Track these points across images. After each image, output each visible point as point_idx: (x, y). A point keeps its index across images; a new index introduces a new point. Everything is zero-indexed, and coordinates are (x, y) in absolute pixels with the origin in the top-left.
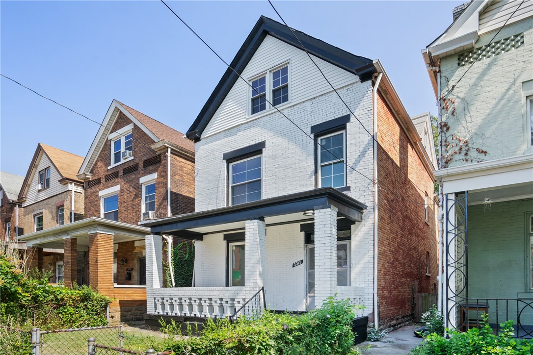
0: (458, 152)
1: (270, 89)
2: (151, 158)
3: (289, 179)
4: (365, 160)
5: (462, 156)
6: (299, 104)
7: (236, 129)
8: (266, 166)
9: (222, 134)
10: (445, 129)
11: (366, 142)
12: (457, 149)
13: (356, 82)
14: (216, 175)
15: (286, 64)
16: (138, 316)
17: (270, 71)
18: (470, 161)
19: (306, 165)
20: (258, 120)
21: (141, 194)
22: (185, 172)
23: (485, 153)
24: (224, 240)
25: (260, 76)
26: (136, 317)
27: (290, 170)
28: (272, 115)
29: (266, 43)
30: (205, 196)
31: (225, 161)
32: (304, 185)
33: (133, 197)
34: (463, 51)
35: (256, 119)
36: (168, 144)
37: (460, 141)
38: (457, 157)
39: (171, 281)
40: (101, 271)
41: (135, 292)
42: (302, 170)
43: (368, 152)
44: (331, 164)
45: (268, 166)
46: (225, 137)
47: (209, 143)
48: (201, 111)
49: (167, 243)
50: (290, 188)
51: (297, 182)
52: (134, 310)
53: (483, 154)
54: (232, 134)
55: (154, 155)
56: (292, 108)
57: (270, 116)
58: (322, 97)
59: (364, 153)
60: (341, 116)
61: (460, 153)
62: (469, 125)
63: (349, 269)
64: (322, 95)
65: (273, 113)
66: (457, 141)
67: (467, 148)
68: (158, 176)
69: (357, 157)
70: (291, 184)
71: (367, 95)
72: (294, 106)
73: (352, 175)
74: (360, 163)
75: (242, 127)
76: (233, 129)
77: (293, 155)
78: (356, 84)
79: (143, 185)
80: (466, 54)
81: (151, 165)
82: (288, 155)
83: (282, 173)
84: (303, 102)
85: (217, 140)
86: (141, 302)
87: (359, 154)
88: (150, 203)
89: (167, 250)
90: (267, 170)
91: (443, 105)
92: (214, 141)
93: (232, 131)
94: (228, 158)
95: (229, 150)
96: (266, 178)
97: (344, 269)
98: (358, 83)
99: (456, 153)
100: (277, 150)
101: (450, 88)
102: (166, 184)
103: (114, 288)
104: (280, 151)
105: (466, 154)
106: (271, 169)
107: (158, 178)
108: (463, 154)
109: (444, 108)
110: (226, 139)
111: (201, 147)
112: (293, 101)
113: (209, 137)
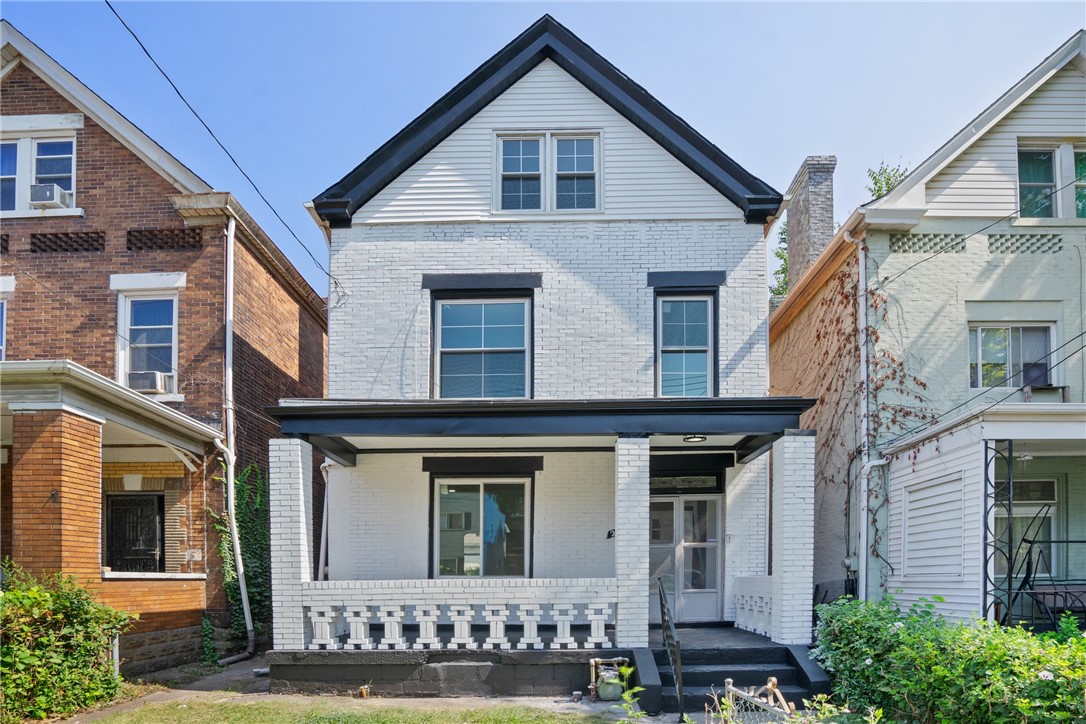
0: (890, 376)
1: (552, 172)
2: (161, 231)
3: (598, 364)
4: (753, 358)
5: (895, 384)
6: (620, 221)
7: (459, 228)
8: (542, 327)
9: (420, 230)
10: (874, 338)
11: (754, 328)
12: (889, 372)
13: (736, 220)
14: (400, 318)
15: (590, 134)
16: (158, 659)
17: (552, 135)
18: (905, 394)
19: (637, 343)
20: (522, 226)
21: (115, 319)
22: (255, 290)
23: (924, 386)
24: (424, 470)
25: (525, 135)
26: (153, 661)
27: (601, 345)
28: (557, 225)
29: (543, 73)
30: (362, 362)
31: (427, 292)
32: (632, 381)
33: (78, 322)
34: (896, 230)
35: (516, 222)
36: (234, 210)
37: (893, 360)
38: (889, 383)
39: (234, 561)
40: (69, 528)
41: (151, 592)
42: (627, 351)
43: (756, 346)
44: (681, 352)
45: (548, 327)
46: (427, 238)
47: (377, 239)
48: (368, 159)
49: (224, 461)
50: (602, 380)
51: (618, 372)
52: (147, 642)
53: (921, 387)
54: (446, 237)
55: (175, 224)
56: (606, 225)
57: (551, 225)
58: (670, 225)
59: (749, 346)
60: (709, 269)
61: (894, 379)
62: (905, 340)
63: (720, 545)
64: (670, 220)
65: (559, 222)
66: (890, 361)
67: (902, 374)
68: (188, 281)
69: (737, 350)
70: (604, 373)
71: (755, 248)
72: (609, 222)
73: (728, 379)
74: (743, 362)
75: (476, 228)
76: (451, 226)
77: (608, 318)
78: (735, 223)
79: (121, 297)
80: (899, 236)
81: (161, 248)
82: (598, 315)
83: (584, 347)
84: (630, 221)
85: (402, 238)
86: (162, 619)
87: (741, 345)
88: (149, 348)
89: (224, 480)
90: (544, 334)
91: (871, 302)
92: (393, 238)
93: (448, 229)
94: (436, 287)
95: (440, 269)
96: (543, 352)
97: (712, 544)
98: (739, 223)
99: (887, 377)
100: (570, 298)
101: (881, 279)
102: (222, 310)
103: (104, 579)
104: (579, 303)
105: (901, 382)
106: (556, 334)
107: (187, 288)
108: (897, 381)
109: (872, 306)
110: (433, 245)
111: (352, 243)
112: (608, 212)
113: (377, 224)
